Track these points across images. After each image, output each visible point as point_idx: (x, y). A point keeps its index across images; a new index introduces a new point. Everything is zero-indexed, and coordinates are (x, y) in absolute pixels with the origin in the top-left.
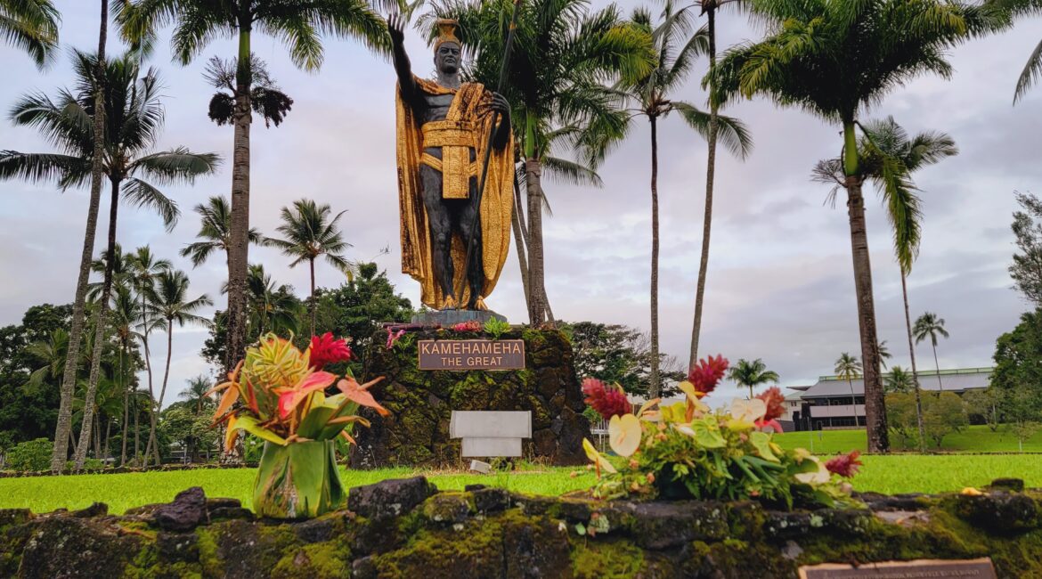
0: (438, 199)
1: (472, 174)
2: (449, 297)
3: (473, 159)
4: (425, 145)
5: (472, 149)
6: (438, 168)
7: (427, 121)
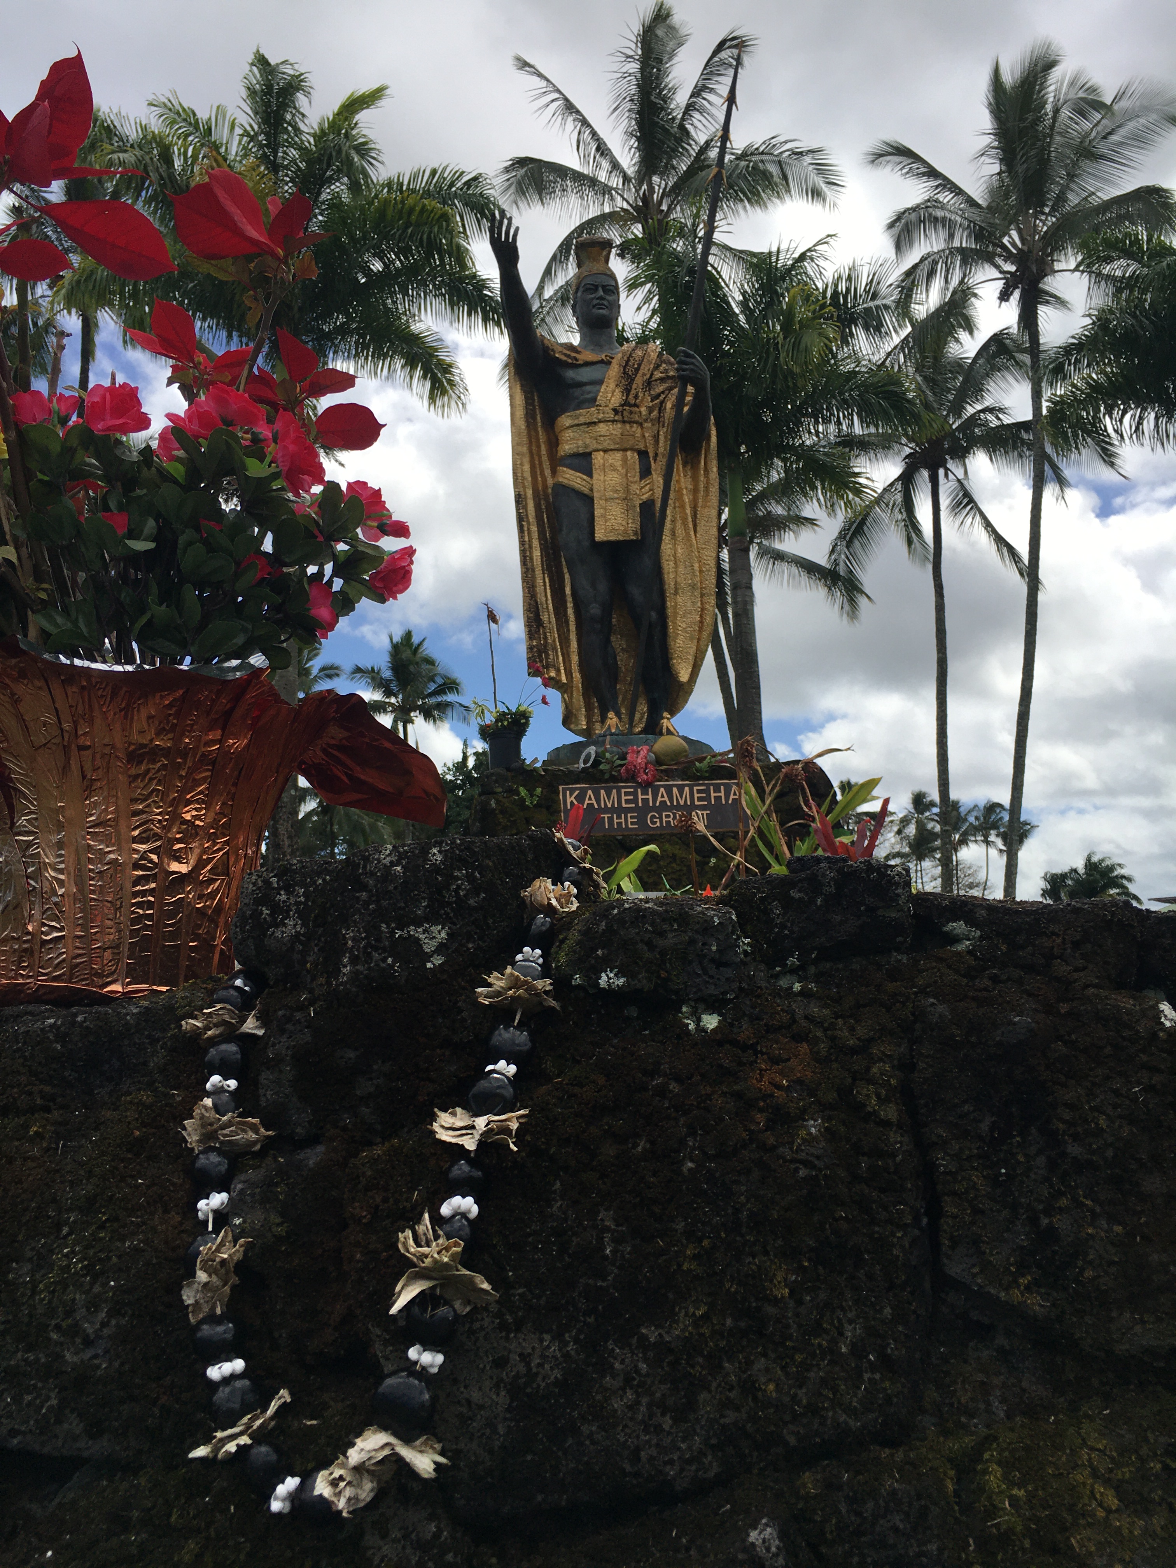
0: (586, 543)
1: (645, 497)
2: (611, 714)
3: (645, 472)
4: (561, 453)
5: (643, 454)
6: (586, 491)
7: (564, 411)
